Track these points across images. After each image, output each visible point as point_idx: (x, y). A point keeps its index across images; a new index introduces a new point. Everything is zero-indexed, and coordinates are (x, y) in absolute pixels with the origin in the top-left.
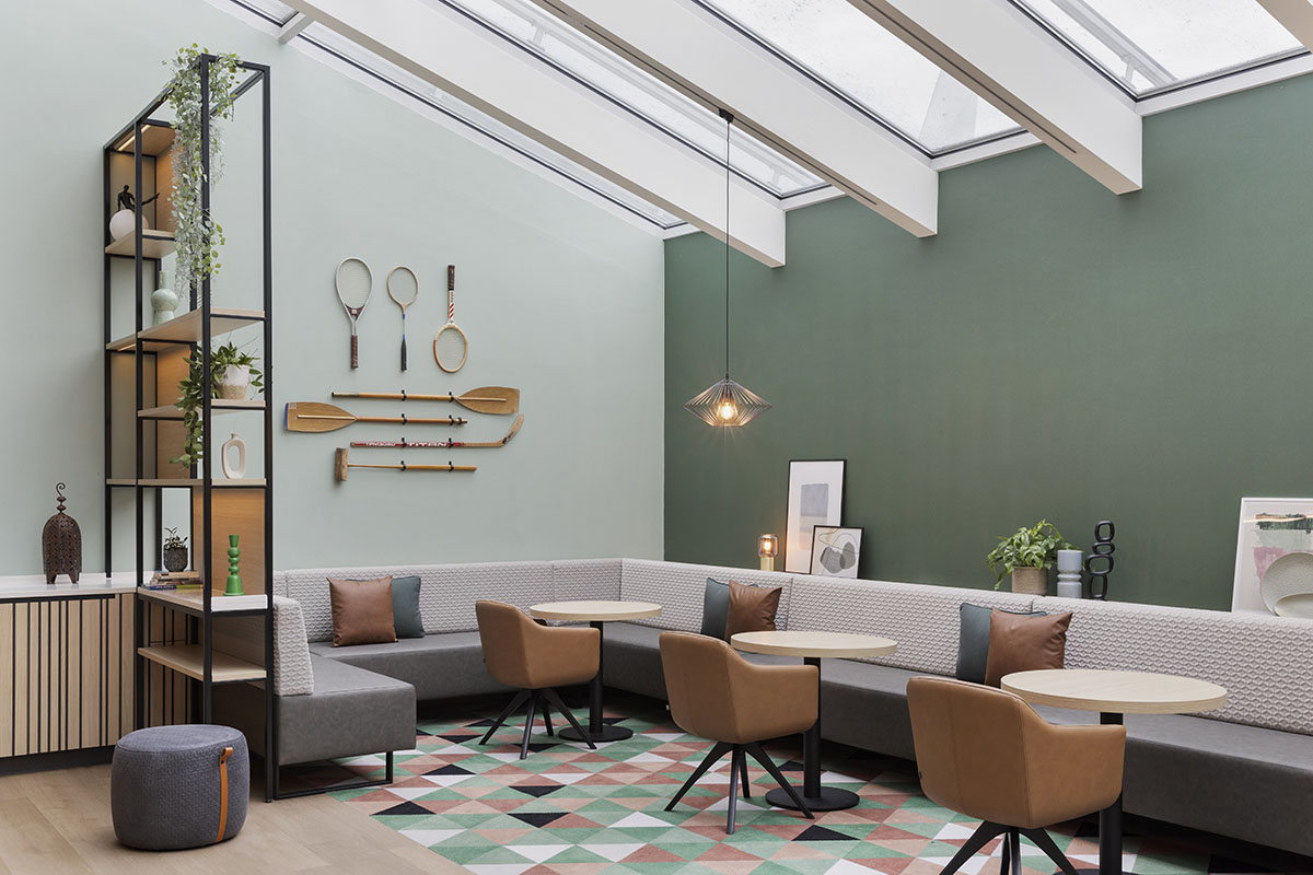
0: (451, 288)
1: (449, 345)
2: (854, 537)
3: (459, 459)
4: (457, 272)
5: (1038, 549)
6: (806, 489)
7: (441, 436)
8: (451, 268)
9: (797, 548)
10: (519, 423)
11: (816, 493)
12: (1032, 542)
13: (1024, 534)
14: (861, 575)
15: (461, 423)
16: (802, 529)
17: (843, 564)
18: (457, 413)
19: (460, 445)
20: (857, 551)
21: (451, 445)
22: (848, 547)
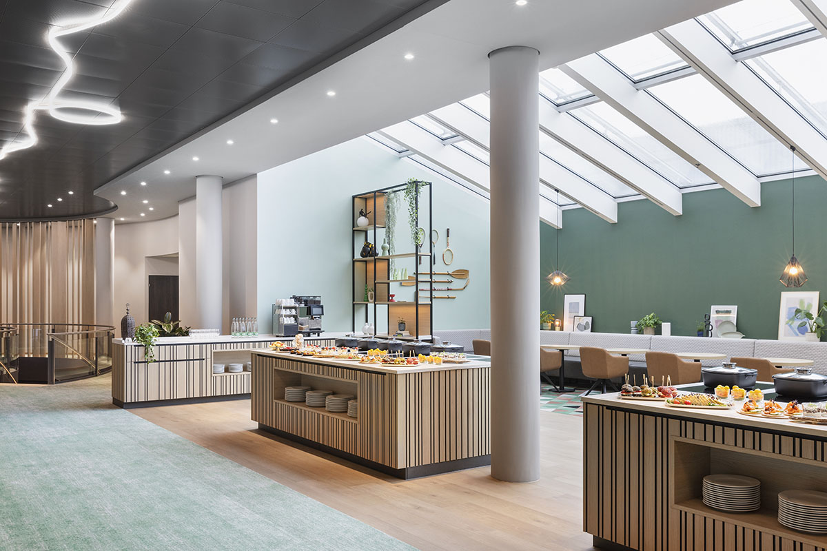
0: (448, 236)
1: (447, 256)
2: (589, 319)
3: (451, 294)
4: (450, 231)
5: (652, 322)
6: (570, 304)
7: (445, 286)
8: (448, 229)
9: (567, 323)
10: (468, 282)
11: (574, 306)
12: (650, 319)
13: (647, 317)
14: (592, 331)
15: (451, 282)
16: (570, 317)
17: (585, 328)
18: (450, 279)
19: (451, 290)
20: (590, 324)
21: (448, 290)
22: (587, 323)
